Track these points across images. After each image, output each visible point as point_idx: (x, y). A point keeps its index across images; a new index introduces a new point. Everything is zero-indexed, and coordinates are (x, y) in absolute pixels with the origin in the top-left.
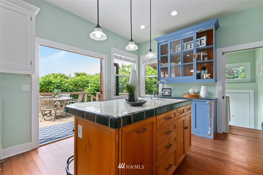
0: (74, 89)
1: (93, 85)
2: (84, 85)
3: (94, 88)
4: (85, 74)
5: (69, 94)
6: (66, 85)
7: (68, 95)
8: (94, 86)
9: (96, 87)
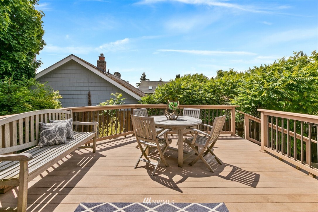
0: (213, 99)
1: (247, 91)
2: (228, 91)
3: (250, 98)
4: (232, 73)
5: (199, 109)
6: (201, 92)
7: (197, 112)
8: (250, 94)
9: (255, 96)
